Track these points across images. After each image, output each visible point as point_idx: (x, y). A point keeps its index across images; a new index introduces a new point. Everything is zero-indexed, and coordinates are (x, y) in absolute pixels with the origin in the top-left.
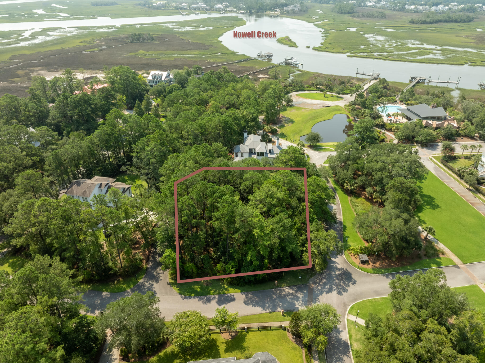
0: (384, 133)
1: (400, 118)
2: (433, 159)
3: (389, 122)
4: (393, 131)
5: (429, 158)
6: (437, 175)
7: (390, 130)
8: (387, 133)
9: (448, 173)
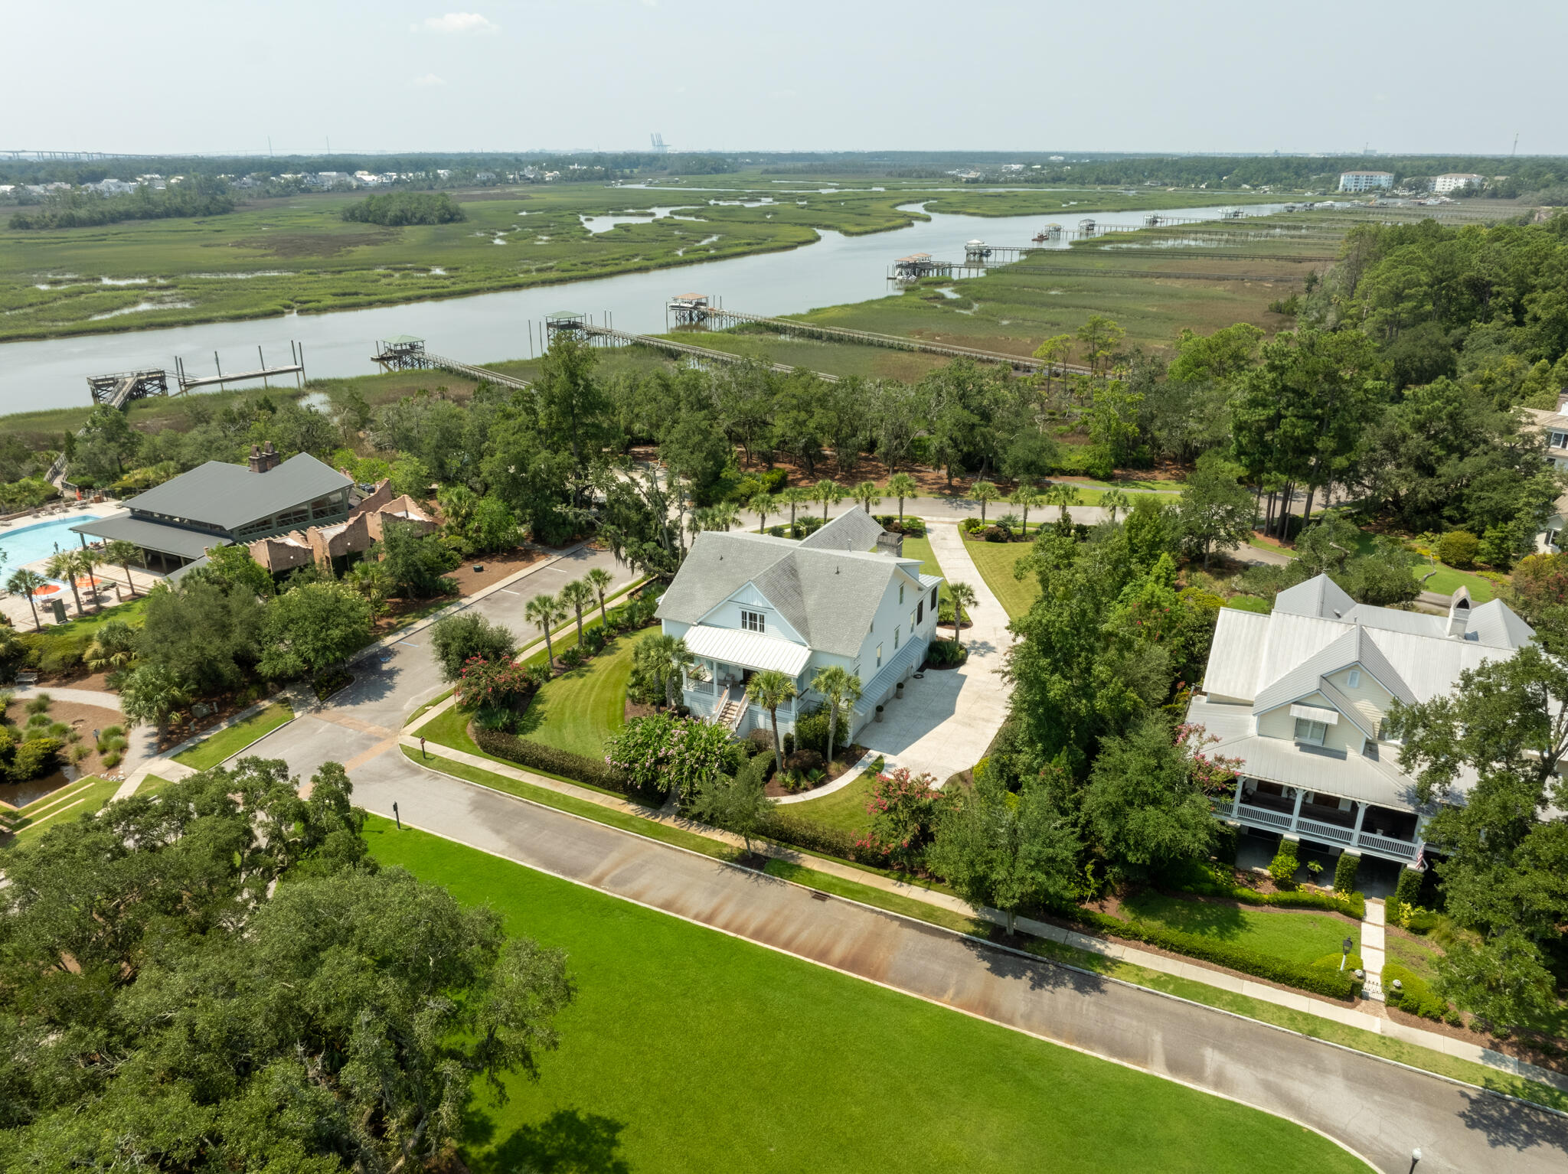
0: (42, 705)
1: (107, 572)
2: (432, 748)
3: (49, 619)
4: (99, 669)
5: (407, 751)
6: (530, 852)
7: (74, 671)
8: (62, 694)
9: (566, 803)
